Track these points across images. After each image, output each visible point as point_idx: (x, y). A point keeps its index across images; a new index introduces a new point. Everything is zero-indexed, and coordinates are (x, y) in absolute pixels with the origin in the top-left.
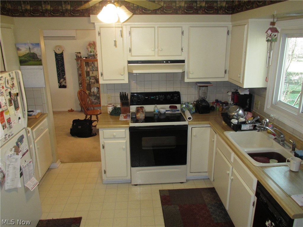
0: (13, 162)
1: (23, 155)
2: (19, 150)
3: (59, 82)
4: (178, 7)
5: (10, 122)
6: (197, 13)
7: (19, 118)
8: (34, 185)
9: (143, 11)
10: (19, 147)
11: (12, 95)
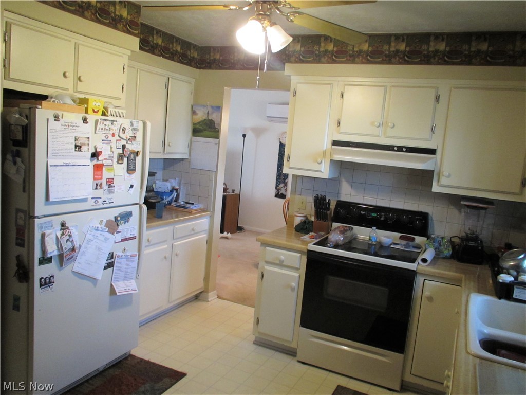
0: (99, 240)
1: (123, 240)
2: (117, 229)
3: (276, 188)
4: (433, 52)
5: (113, 185)
6: (469, 63)
7: (132, 186)
8: (127, 290)
9: (368, 59)
10: (118, 225)
11: (126, 149)
